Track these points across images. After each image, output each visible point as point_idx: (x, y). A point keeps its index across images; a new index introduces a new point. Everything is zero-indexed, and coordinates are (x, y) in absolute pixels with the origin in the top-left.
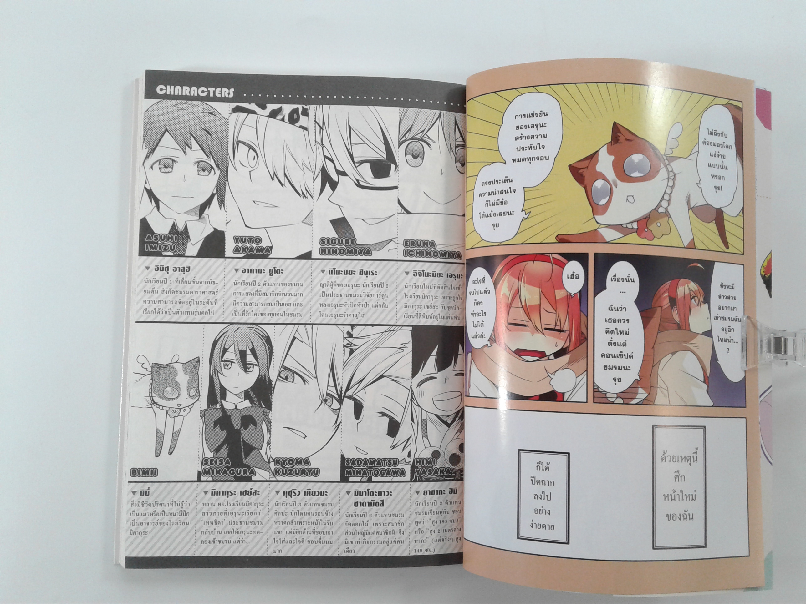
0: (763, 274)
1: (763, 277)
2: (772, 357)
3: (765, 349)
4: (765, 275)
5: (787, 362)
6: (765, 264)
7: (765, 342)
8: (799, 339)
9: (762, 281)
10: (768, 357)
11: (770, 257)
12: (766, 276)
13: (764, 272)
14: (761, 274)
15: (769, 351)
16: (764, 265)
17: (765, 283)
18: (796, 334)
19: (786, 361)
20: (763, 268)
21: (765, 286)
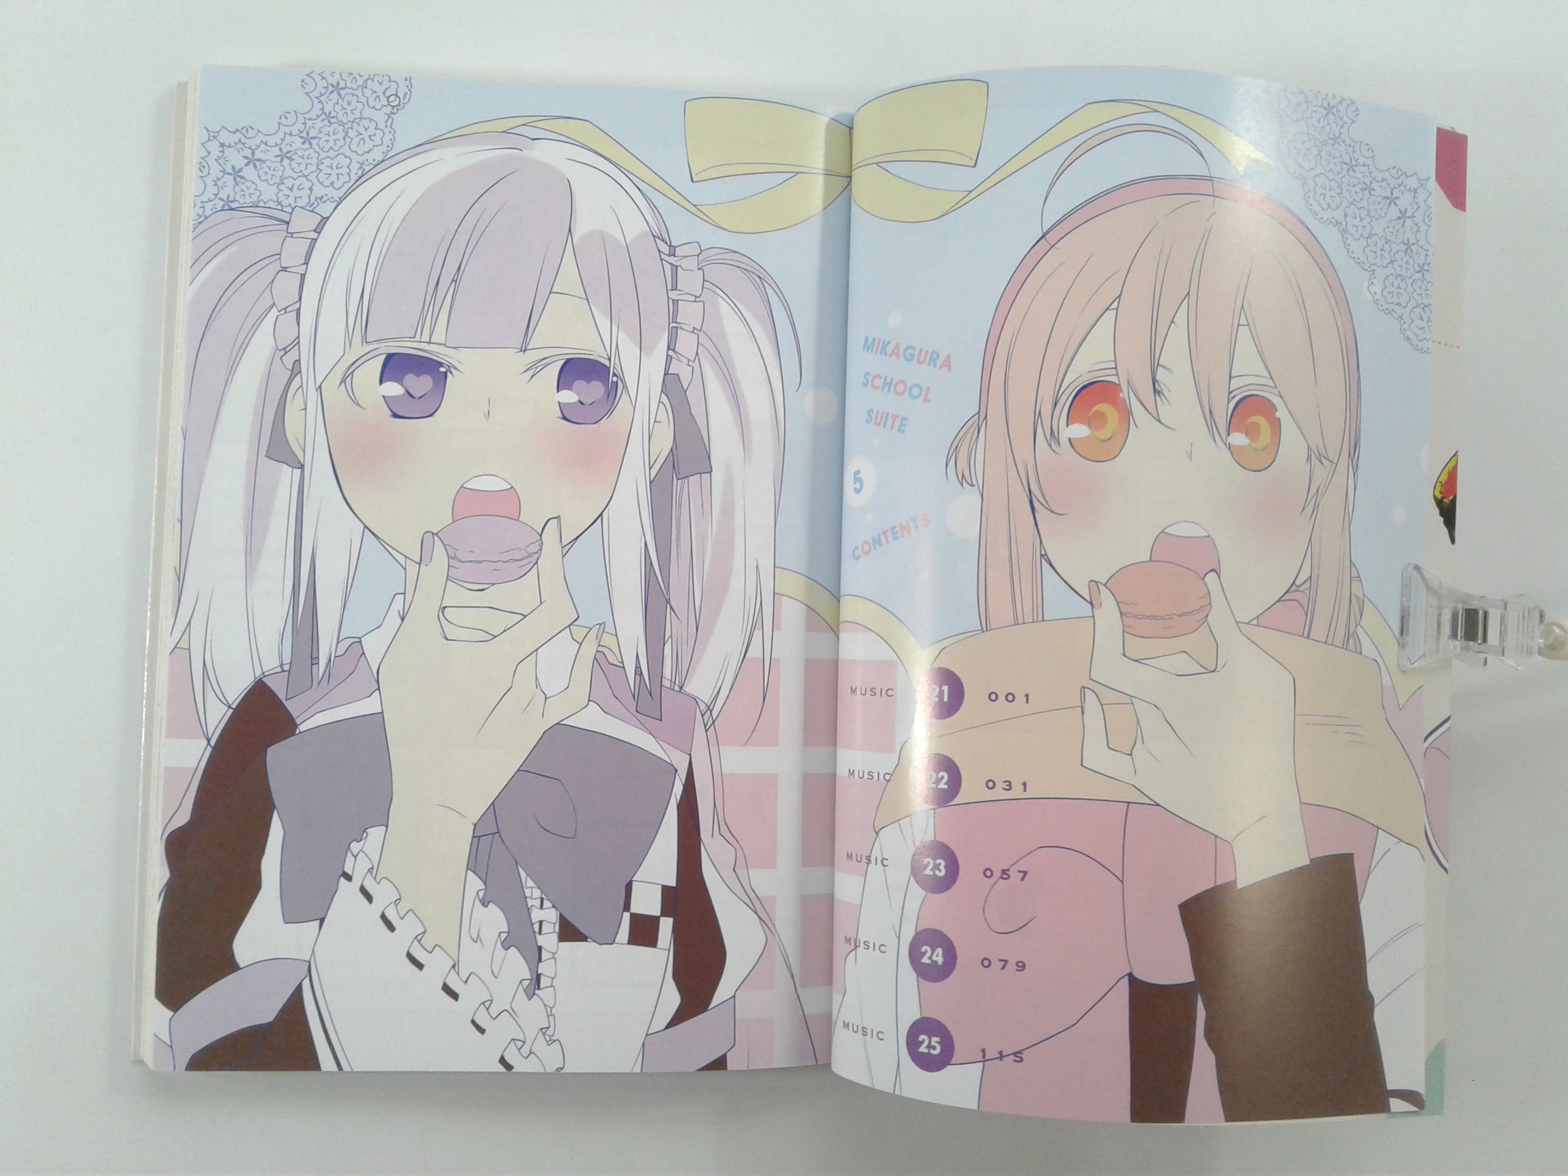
0: (1439, 496)
1: (1439, 503)
2: (1458, 649)
3: (1446, 630)
4: (1443, 498)
5: (1486, 659)
6: (1444, 477)
7: (1447, 618)
8: (1512, 615)
9: (1437, 511)
10: (1451, 647)
11: (1454, 464)
12: (1446, 500)
13: (1441, 492)
14: (1435, 497)
15: (1454, 635)
16: (1440, 480)
17: (1442, 514)
18: (1506, 604)
19: (1486, 655)
20: (1438, 484)
21: (1441, 520)
